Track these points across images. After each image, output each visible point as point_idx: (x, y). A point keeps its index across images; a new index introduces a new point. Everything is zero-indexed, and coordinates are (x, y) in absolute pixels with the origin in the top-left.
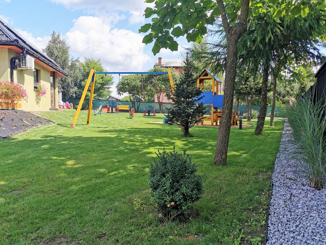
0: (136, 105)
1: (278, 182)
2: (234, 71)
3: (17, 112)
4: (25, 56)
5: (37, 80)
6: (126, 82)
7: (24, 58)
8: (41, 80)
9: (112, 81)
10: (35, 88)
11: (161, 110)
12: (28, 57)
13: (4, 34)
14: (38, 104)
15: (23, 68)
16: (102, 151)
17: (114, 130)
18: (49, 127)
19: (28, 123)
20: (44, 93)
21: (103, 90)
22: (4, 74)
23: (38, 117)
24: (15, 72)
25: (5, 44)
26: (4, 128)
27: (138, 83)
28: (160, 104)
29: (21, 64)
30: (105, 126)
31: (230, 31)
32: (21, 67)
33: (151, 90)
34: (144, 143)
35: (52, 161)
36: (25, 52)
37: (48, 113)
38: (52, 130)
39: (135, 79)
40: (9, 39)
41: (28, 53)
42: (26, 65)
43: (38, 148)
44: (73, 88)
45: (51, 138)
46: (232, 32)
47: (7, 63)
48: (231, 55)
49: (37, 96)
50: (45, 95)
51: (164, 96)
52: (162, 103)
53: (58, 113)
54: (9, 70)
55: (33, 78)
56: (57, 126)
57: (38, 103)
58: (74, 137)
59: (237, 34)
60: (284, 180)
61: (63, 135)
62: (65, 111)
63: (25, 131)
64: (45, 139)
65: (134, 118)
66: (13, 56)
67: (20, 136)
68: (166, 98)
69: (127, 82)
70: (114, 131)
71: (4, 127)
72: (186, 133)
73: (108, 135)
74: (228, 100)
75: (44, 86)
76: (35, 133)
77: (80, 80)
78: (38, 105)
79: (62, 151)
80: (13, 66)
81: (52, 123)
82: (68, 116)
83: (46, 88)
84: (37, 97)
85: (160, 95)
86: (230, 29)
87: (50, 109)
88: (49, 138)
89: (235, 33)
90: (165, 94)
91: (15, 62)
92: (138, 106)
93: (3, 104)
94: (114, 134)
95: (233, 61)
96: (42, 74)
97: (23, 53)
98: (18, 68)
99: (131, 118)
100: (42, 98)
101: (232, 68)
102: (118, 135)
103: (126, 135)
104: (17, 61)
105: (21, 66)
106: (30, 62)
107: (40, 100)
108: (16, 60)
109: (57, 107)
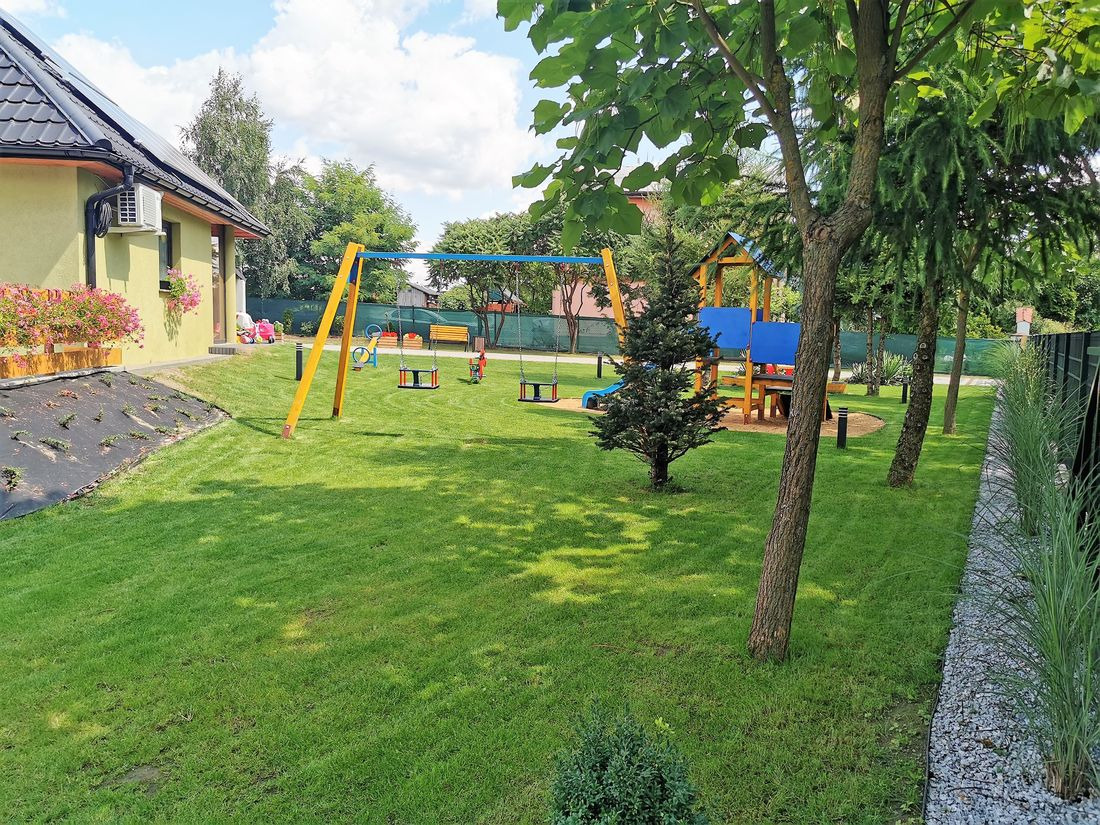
0: (491, 324)
1: (948, 758)
2: (822, 363)
3: (109, 385)
4: (133, 189)
5: (169, 258)
6: (459, 245)
7: (127, 197)
8: (182, 258)
9: (413, 240)
10: (164, 285)
11: (575, 342)
12: (142, 191)
13: (65, 120)
14: (172, 338)
15: (124, 228)
16: (388, 569)
17: (423, 448)
18: (212, 438)
19: (147, 425)
20: (193, 303)
21: (381, 271)
22: (66, 253)
23: (176, 396)
24: (100, 243)
25: (67, 156)
26: (73, 458)
27: (500, 251)
28: (573, 321)
29: (120, 217)
30: (392, 425)
31: (814, 229)
32: (120, 226)
33: (542, 274)
34: (520, 527)
35: (238, 619)
36: (131, 178)
37: (207, 370)
38: (224, 450)
39: (488, 236)
40: (80, 140)
41: (141, 178)
42: (134, 220)
43: (190, 549)
44: (283, 262)
45: (225, 494)
46: (820, 232)
47: (75, 217)
48: (816, 309)
49: (170, 311)
50: (195, 309)
51: (585, 295)
52: (579, 318)
53: (238, 370)
54: (81, 237)
55: (156, 253)
56: (237, 428)
57: (171, 334)
58: (297, 487)
59: (836, 242)
60: (966, 750)
61: (259, 477)
62: (259, 357)
63: (140, 462)
64: (206, 497)
65: (484, 383)
66: (92, 192)
67: (124, 487)
68: (593, 300)
69: (461, 245)
70: (423, 458)
71: (73, 451)
72: (661, 480)
73: (402, 478)
74: (800, 455)
75: (194, 279)
76: (172, 472)
77: (304, 237)
78: (173, 342)
79: (264, 566)
80: (93, 225)
81: (221, 414)
82: (272, 378)
83: (198, 284)
84: (169, 315)
85: (573, 290)
86: (814, 222)
87: (212, 351)
88: (216, 496)
89: (830, 238)
90: (589, 288)
91: (98, 211)
92: (498, 325)
93: (66, 359)
94: (420, 475)
95: (820, 330)
96: (187, 235)
97: (125, 180)
98: (111, 230)
99: (476, 382)
100: (187, 318)
101: (816, 353)
102: (436, 478)
103: (462, 480)
104: (106, 207)
105: (120, 222)
106: (149, 205)
107: (180, 325)
108: (104, 206)
109: (233, 341)
